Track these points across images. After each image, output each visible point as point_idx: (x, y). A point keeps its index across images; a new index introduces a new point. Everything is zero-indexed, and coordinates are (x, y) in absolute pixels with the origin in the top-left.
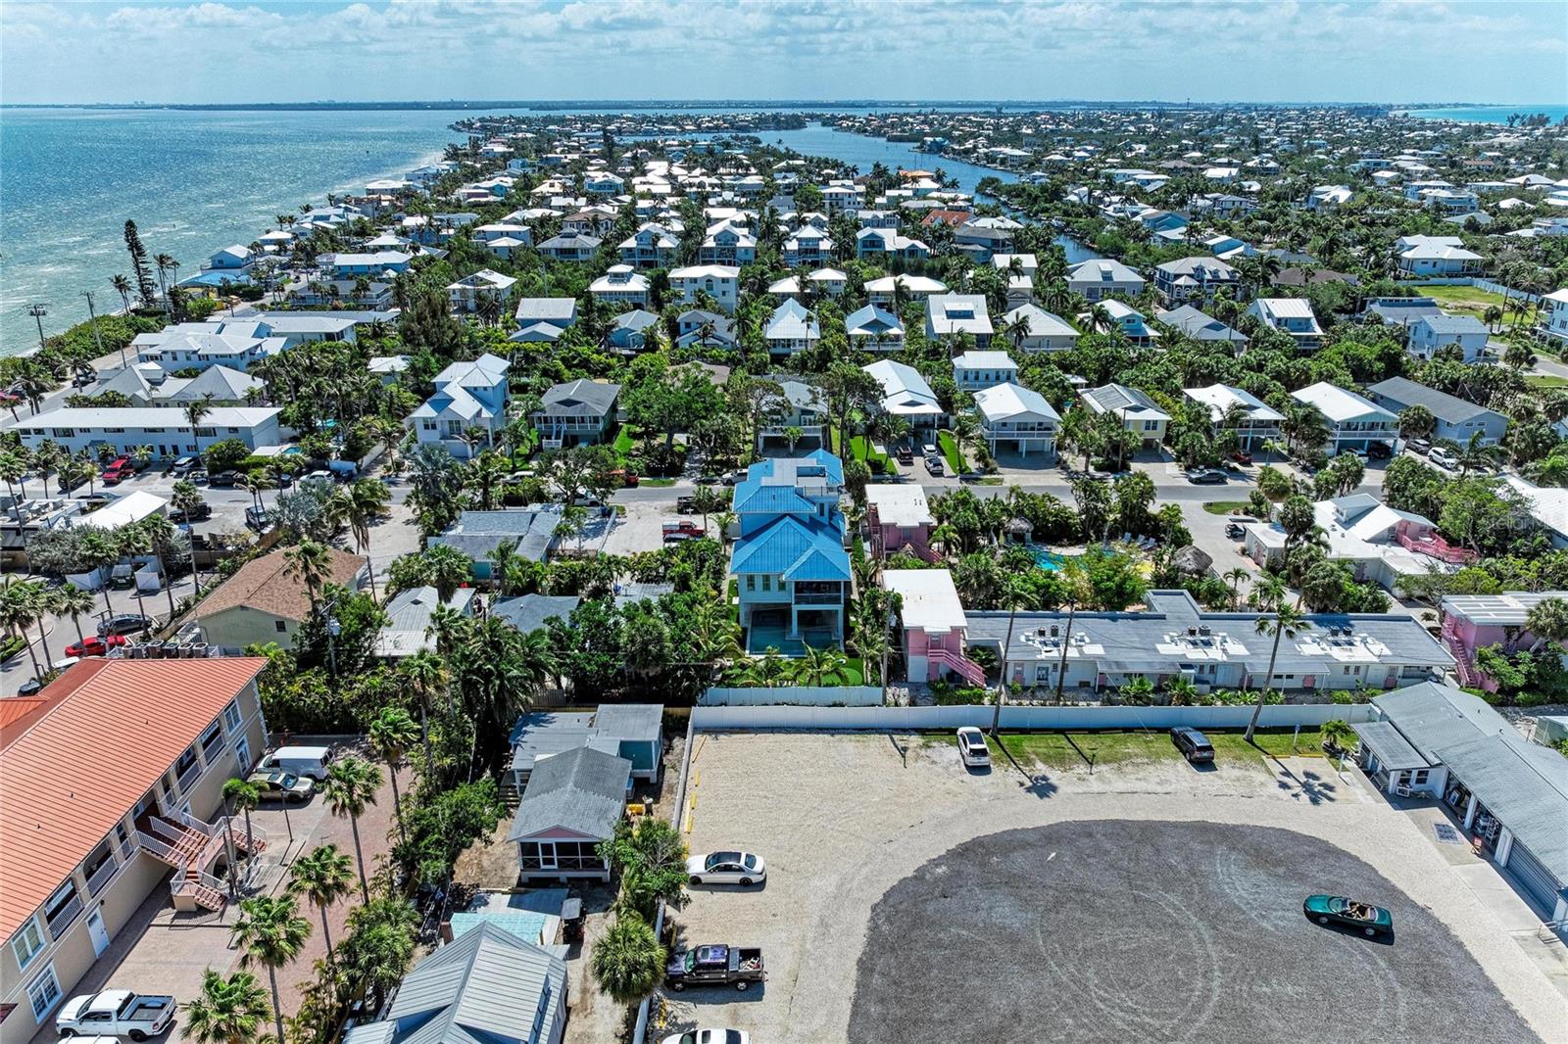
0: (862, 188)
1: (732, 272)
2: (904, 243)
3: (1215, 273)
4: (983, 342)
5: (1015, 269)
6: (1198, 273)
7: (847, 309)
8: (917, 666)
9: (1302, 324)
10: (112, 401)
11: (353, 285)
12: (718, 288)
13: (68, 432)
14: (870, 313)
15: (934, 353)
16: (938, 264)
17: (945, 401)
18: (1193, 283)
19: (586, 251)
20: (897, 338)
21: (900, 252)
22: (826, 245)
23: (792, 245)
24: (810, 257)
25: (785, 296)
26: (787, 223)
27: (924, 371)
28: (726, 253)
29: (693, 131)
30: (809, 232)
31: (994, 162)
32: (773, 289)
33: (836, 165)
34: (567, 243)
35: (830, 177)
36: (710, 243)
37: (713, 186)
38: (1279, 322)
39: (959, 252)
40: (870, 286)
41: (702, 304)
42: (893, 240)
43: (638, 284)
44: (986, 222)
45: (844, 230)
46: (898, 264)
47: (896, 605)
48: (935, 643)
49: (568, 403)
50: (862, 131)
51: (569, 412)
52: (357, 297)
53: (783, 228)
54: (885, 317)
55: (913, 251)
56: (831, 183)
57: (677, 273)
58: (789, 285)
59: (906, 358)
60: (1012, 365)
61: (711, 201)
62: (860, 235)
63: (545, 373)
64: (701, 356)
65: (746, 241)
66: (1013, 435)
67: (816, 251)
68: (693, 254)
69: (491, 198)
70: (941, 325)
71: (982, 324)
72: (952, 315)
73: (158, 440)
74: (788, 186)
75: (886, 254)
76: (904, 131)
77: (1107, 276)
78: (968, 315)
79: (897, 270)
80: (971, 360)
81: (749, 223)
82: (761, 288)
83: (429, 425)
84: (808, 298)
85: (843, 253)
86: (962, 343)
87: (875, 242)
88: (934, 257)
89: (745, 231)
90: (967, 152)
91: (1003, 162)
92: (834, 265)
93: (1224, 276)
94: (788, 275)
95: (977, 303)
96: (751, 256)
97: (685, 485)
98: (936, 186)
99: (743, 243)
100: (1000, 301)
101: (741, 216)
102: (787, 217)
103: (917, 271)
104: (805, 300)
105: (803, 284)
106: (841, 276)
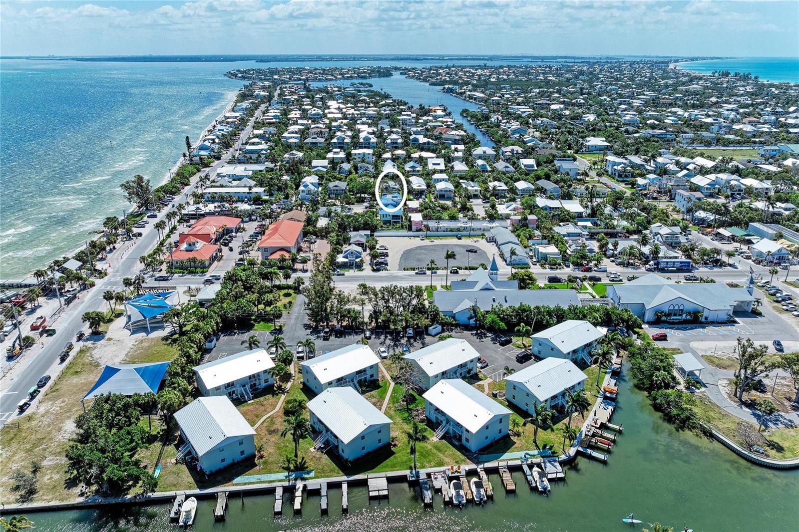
0: (414, 115)
1: (370, 151)
2: (426, 140)
3: (517, 151)
4: (441, 171)
5: (456, 150)
6: (512, 151)
7: (405, 162)
8: (414, 228)
9: (532, 166)
10: (222, 186)
11: (256, 155)
12: (367, 156)
13: (216, 193)
14: (412, 164)
15: (428, 174)
16: (435, 148)
17: (428, 186)
18: (511, 154)
19: (320, 143)
20: (419, 171)
21: (424, 143)
22: (400, 141)
23: (389, 141)
24: (395, 146)
25: (387, 159)
26: (387, 132)
27: (425, 179)
28: (367, 144)
29: (341, 79)
30: (394, 136)
31: (472, 98)
32: (383, 156)
33: (405, 104)
34: (314, 141)
35: (402, 110)
36: (362, 140)
37: (358, 114)
38: (525, 166)
39: (444, 143)
40: (413, 155)
41: (363, 161)
42: (422, 139)
43: (342, 155)
44: (454, 132)
45: (406, 135)
46: (422, 147)
47: (410, 217)
48: (417, 223)
49: (336, 186)
50: (418, 79)
51: (336, 188)
52: (257, 159)
53: (386, 134)
54: (416, 165)
55: (428, 143)
56: (403, 113)
57: (353, 152)
58: (388, 155)
59: (421, 176)
60: (447, 177)
61: (358, 122)
62: (411, 137)
63: (326, 180)
64: (365, 175)
65: (374, 140)
66: (443, 193)
67: (396, 143)
68: (356, 144)
69: (274, 120)
70: (431, 167)
71: (442, 167)
72: (434, 164)
73: (239, 195)
74: (386, 114)
75: (419, 144)
76: (437, 79)
77: (485, 152)
78: (439, 164)
79: (422, 150)
80: (436, 176)
81: (373, 133)
82: (380, 156)
83: (303, 191)
84: (394, 159)
85: (406, 144)
86: (435, 172)
87: (416, 140)
88: (435, 145)
89: (373, 136)
90: (461, 94)
91: (475, 99)
92: (402, 148)
93: (520, 152)
94: (388, 152)
95: (441, 161)
96: (375, 145)
97: (366, 204)
98: (443, 114)
99: (372, 140)
100: (449, 160)
101: (370, 130)
102: (386, 130)
103: (428, 150)
104: (393, 160)
105: (393, 155)
106: (404, 152)
